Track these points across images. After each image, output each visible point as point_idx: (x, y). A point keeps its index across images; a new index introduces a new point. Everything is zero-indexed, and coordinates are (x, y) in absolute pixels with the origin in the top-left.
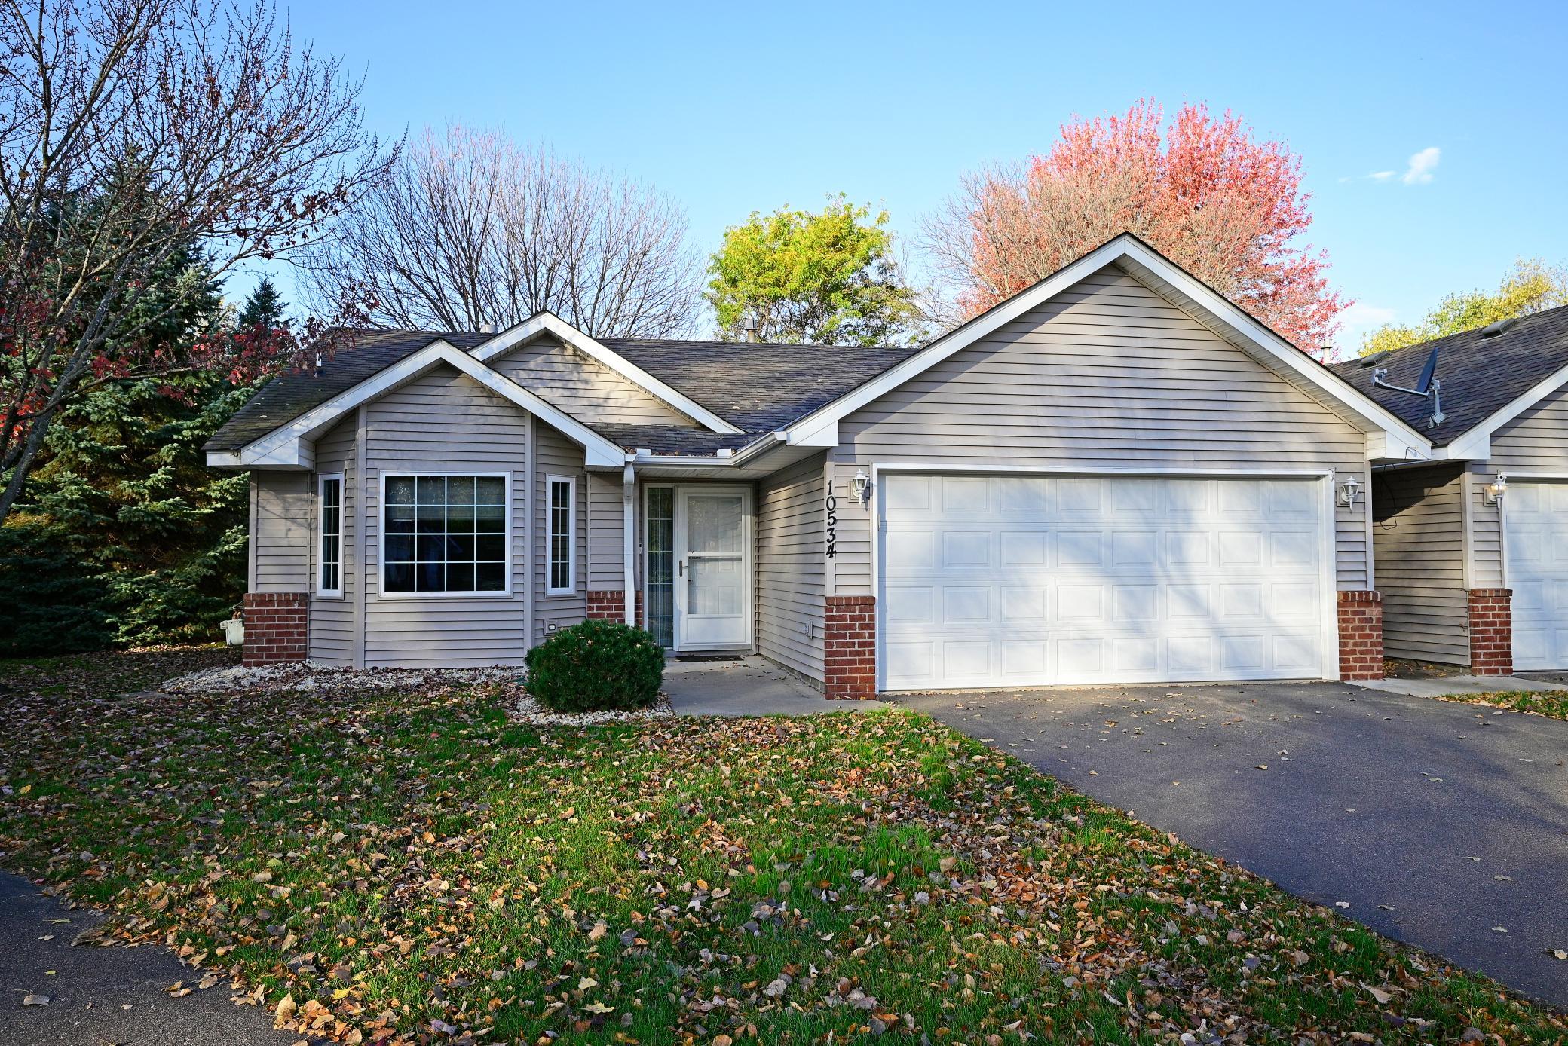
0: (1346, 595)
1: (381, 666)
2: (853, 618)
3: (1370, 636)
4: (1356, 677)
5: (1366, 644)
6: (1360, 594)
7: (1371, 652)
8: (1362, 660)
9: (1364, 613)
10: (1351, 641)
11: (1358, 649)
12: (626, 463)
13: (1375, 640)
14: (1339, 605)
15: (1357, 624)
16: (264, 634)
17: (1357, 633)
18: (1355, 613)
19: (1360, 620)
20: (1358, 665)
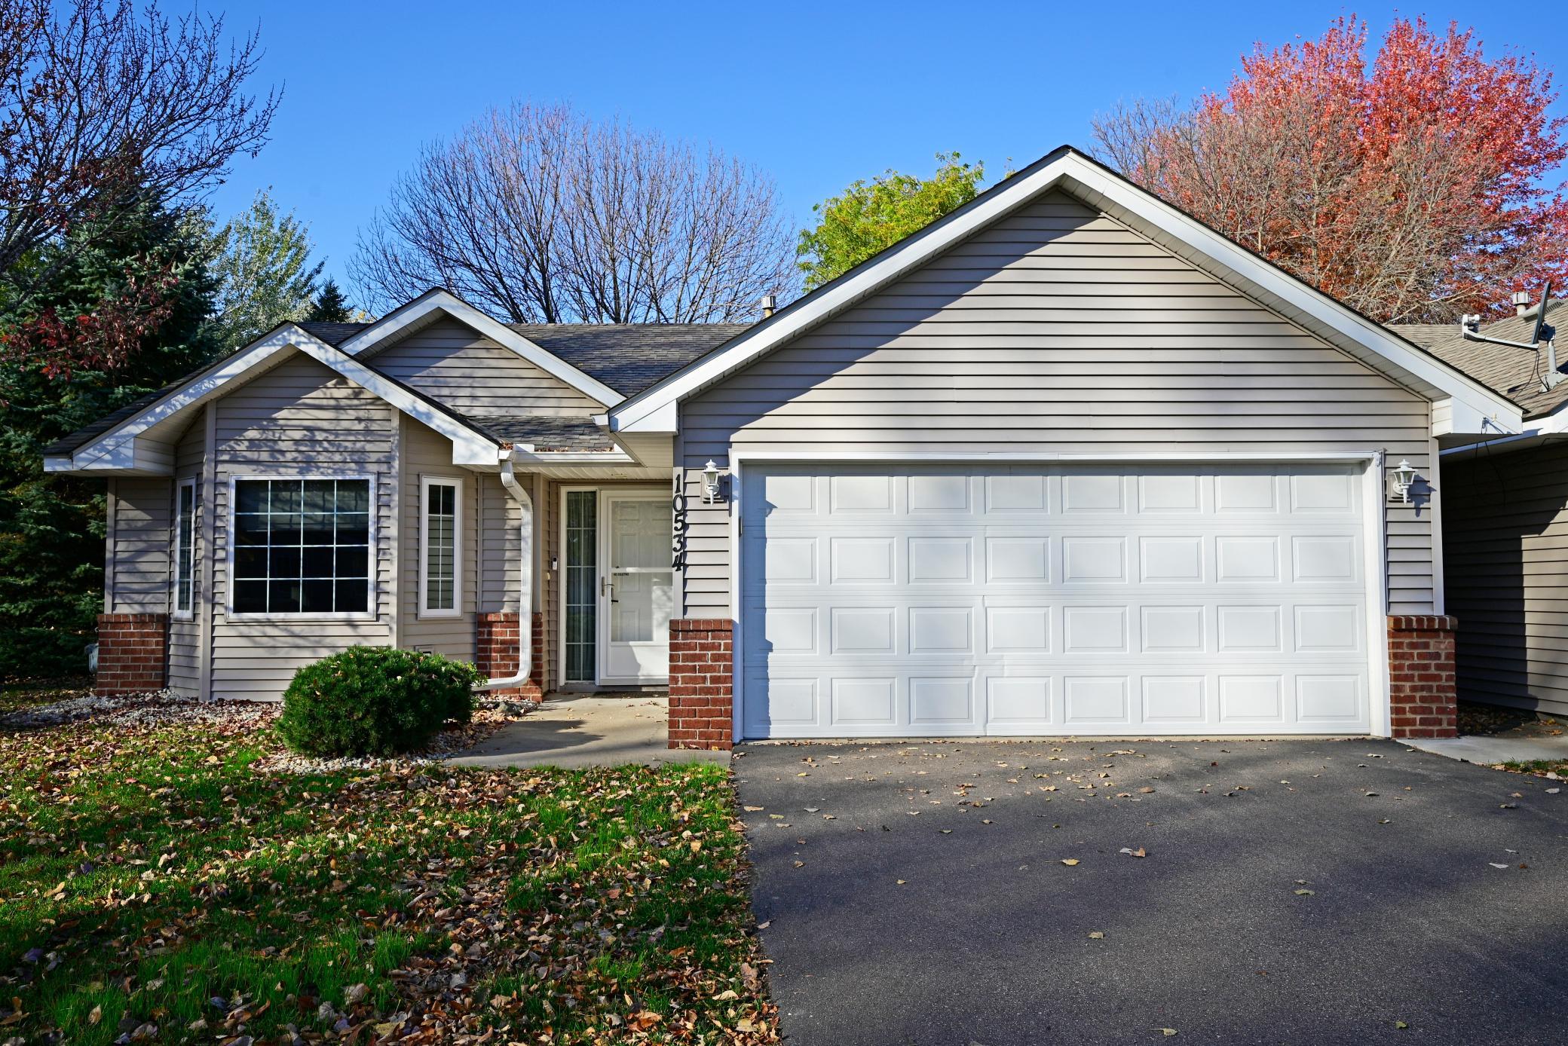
0: (1397, 620)
1: (228, 697)
2: (703, 647)
3: (1437, 678)
4: (1415, 734)
5: (1430, 689)
6: (1419, 619)
7: (1438, 699)
8: (1423, 710)
9: (1426, 645)
10: (1408, 684)
11: (1418, 695)
12: (501, 461)
13: (1444, 683)
14: (1391, 635)
15: (1416, 661)
16: (118, 660)
17: (1416, 673)
18: (1413, 646)
19: (1420, 656)
20: (1418, 717)
